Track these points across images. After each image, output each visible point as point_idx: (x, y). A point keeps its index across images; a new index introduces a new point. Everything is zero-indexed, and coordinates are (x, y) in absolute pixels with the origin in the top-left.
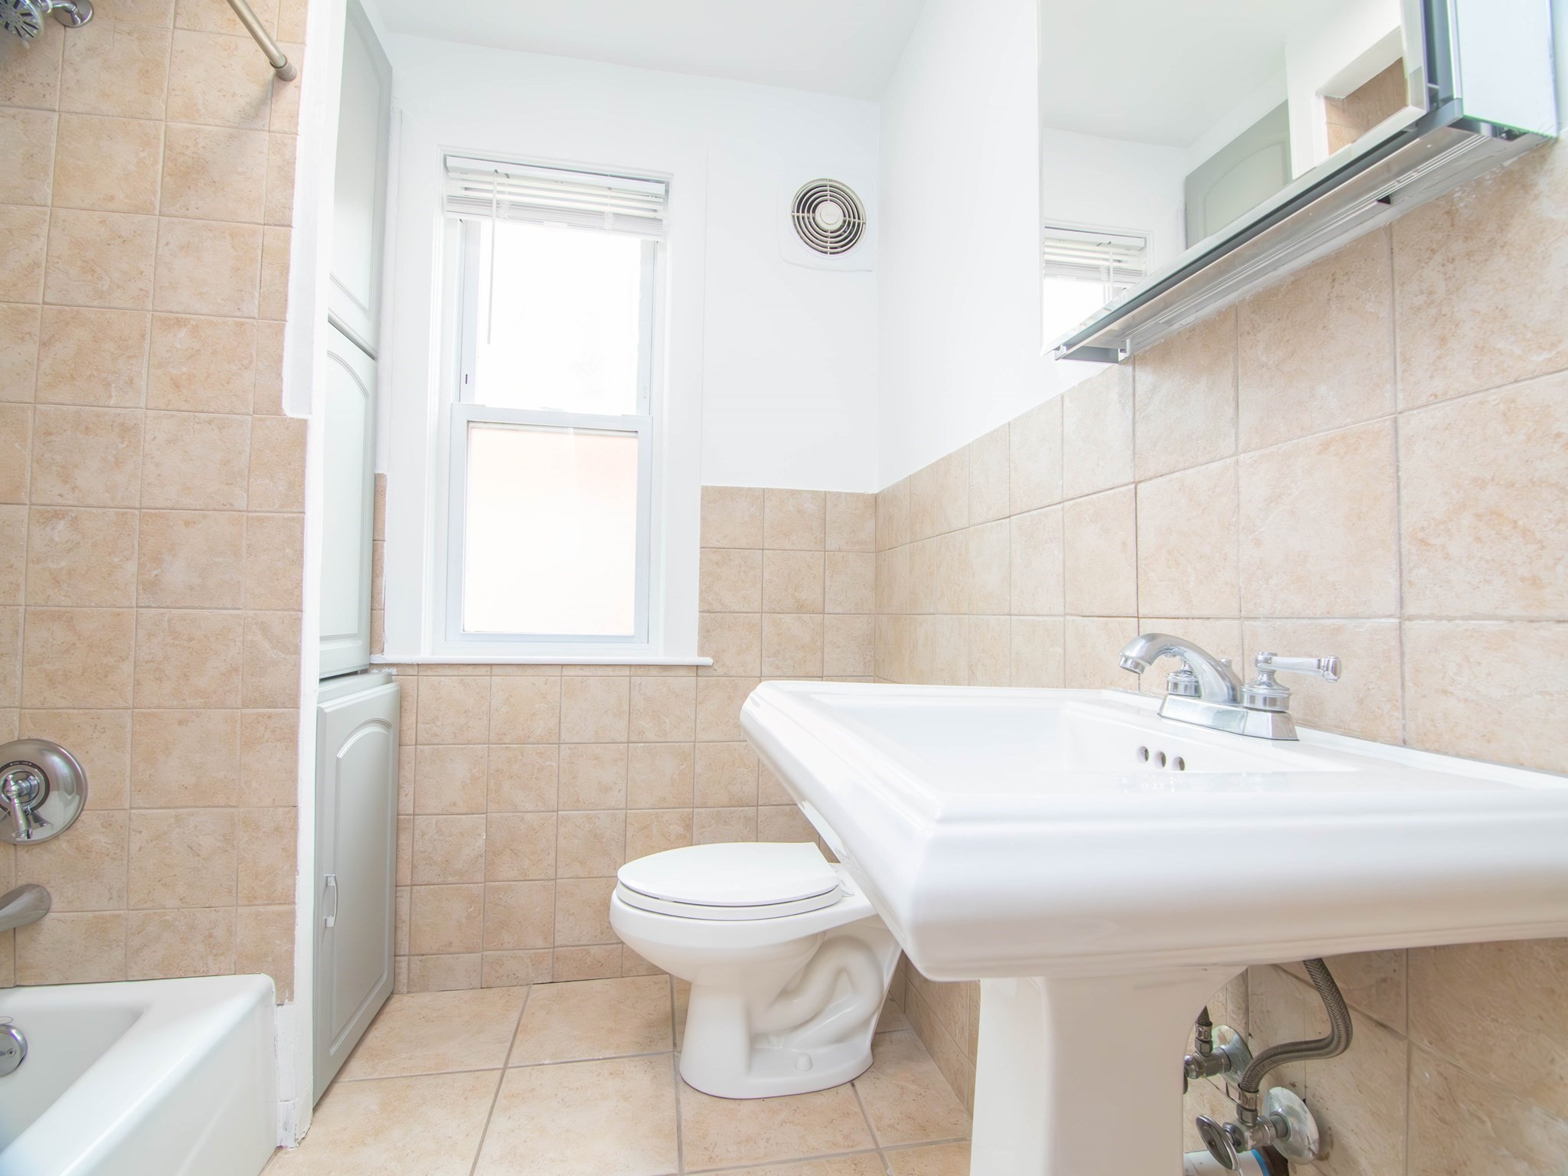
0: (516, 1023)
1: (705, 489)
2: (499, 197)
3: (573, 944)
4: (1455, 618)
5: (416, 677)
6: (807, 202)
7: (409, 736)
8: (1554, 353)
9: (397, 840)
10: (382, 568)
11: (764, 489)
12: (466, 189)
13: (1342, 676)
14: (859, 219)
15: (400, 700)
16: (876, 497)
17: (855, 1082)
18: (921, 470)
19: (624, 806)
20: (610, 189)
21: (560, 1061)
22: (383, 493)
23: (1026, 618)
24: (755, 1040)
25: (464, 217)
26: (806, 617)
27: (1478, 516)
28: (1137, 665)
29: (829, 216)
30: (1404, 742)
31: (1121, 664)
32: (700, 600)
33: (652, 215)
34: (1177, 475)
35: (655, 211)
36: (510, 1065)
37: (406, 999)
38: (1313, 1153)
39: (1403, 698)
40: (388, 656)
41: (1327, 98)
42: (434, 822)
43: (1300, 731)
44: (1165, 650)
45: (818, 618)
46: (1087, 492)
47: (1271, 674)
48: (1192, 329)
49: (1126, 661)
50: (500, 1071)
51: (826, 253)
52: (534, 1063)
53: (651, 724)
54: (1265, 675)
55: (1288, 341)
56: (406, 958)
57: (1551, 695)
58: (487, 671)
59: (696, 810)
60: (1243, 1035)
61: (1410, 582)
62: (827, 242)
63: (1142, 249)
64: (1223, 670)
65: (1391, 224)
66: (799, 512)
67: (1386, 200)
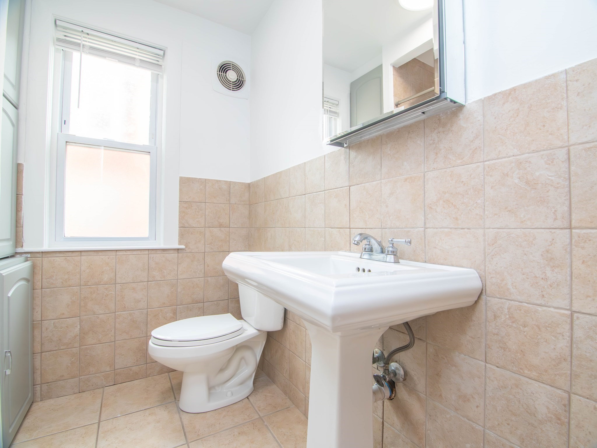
0: (100, 404)
1: (181, 178)
2: (84, 43)
3: (124, 367)
4: (438, 228)
5: (41, 258)
6: (224, 68)
7: (38, 285)
8: (462, 160)
9: (33, 332)
10: (21, 207)
11: (206, 179)
12: (65, 36)
13: (412, 244)
14: (243, 79)
15: (33, 267)
16: (249, 184)
17: (249, 397)
18: (269, 176)
19: (147, 308)
20: (138, 48)
21: (125, 414)
22: (22, 171)
23: (311, 229)
24: (210, 388)
25: (64, 49)
26: (222, 229)
27: (444, 201)
28: (358, 242)
29: (232, 76)
30: (425, 261)
31: (353, 242)
32: (179, 223)
33: (157, 63)
34: (363, 185)
35: (158, 61)
36: (102, 420)
37: (40, 404)
38: (403, 379)
39: (425, 250)
40: (26, 249)
41: (393, 67)
42: (52, 323)
43: (400, 261)
44: (366, 238)
45: (227, 229)
46: (333, 188)
47: (393, 244)
48: (368, 140)
49: (355, 241)
50: (97, 424)
51: (230, 90)
52: (113, 417)
53: (158, 273)
54: (391, 245)
55: (396, 148)
56: (39, 385)
57: (460, 247)
58: (79, 254)
59: (178, 306)
60: (382, 350)
61: (427, 218)
62: (231, 86)
63: (337, 105)
64: (380, 244)
65: (424, 119)
66: (220, 188)
67: (423, 113)
